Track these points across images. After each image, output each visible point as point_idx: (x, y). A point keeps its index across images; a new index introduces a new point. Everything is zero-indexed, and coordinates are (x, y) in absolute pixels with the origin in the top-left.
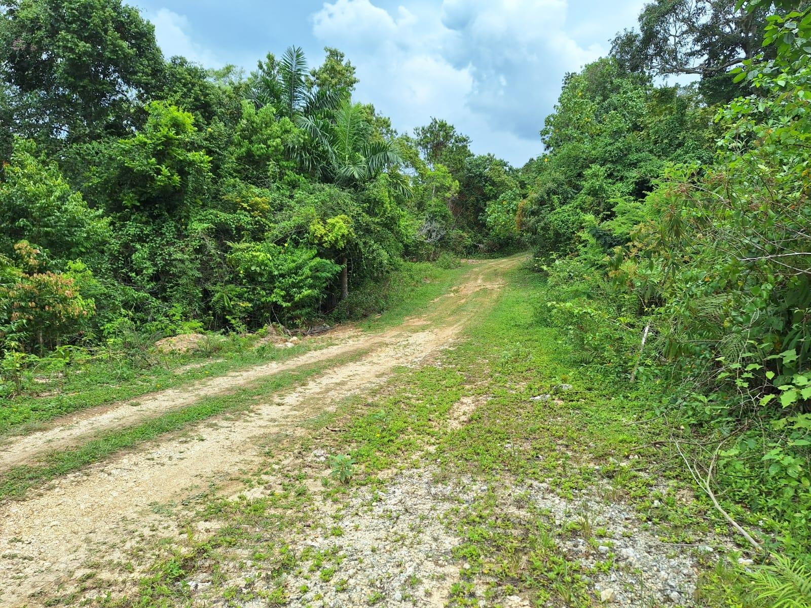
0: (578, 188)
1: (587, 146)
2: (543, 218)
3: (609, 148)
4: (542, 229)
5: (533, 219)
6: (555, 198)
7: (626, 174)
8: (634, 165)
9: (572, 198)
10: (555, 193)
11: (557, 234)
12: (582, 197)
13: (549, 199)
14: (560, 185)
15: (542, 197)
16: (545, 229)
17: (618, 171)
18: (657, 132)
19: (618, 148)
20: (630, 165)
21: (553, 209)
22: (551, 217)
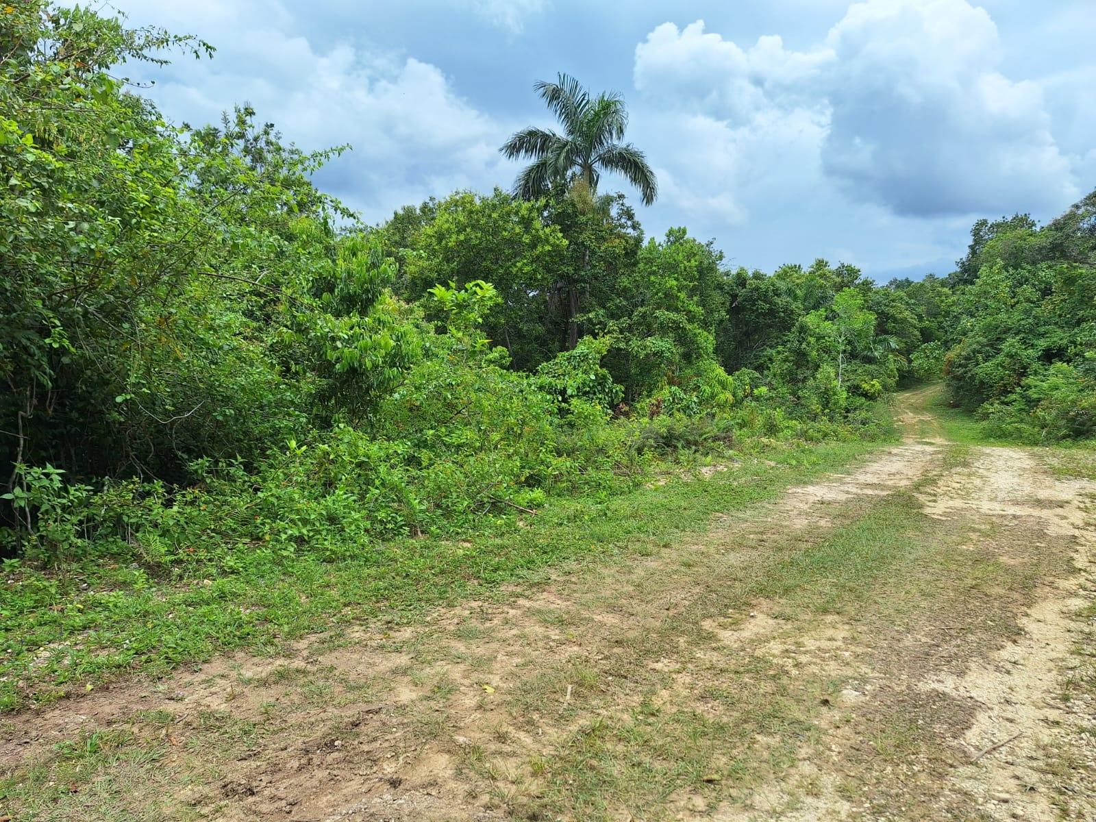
0: (999, 351)
1: (1003, 316)
2: (970, 371)
3: (1022, 322)
4: (969, 378)
5: (961, 370)
6: (980, 357)
7: (1035, 342)
8: (1043, 335)
9: (993, 356)
10: (979, 352)
11: (982, 383)
12: (1000, 358)
13: (974, 356)
14: (983, 346)
15: (969, 355)
16: (973, 378)
17: (1030, 339)
18: (1061, 308)
19: (1030, 323)
20: (1039, 335)
21: (977, 364)
22: (977, 370)
